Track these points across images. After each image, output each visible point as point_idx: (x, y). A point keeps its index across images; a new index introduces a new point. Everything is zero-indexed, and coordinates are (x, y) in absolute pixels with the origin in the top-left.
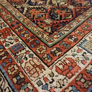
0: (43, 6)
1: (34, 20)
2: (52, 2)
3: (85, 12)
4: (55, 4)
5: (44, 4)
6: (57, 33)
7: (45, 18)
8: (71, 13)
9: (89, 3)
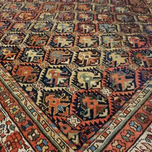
0: (64, 88)
1: (53, 118)
2: (77, 80)
3: (126, 104)
4: (82, 85)
5: (67, 85)
6: (87, 145)
7: (69, 114)
8: (106, 106)
9: (133, 84)
